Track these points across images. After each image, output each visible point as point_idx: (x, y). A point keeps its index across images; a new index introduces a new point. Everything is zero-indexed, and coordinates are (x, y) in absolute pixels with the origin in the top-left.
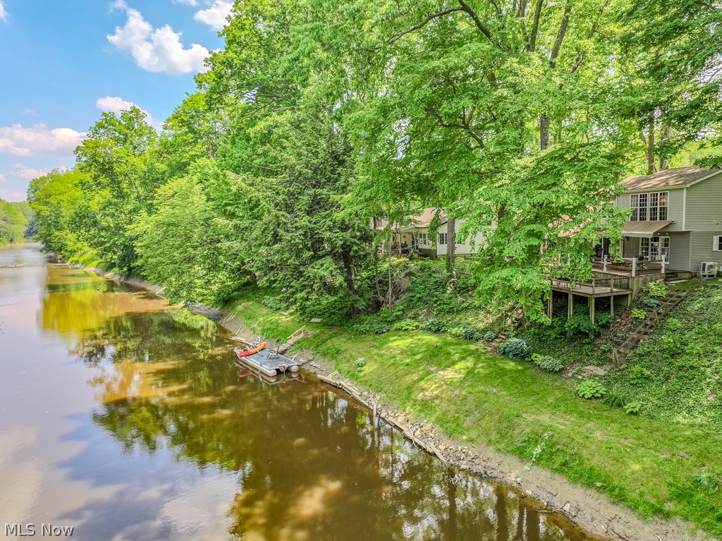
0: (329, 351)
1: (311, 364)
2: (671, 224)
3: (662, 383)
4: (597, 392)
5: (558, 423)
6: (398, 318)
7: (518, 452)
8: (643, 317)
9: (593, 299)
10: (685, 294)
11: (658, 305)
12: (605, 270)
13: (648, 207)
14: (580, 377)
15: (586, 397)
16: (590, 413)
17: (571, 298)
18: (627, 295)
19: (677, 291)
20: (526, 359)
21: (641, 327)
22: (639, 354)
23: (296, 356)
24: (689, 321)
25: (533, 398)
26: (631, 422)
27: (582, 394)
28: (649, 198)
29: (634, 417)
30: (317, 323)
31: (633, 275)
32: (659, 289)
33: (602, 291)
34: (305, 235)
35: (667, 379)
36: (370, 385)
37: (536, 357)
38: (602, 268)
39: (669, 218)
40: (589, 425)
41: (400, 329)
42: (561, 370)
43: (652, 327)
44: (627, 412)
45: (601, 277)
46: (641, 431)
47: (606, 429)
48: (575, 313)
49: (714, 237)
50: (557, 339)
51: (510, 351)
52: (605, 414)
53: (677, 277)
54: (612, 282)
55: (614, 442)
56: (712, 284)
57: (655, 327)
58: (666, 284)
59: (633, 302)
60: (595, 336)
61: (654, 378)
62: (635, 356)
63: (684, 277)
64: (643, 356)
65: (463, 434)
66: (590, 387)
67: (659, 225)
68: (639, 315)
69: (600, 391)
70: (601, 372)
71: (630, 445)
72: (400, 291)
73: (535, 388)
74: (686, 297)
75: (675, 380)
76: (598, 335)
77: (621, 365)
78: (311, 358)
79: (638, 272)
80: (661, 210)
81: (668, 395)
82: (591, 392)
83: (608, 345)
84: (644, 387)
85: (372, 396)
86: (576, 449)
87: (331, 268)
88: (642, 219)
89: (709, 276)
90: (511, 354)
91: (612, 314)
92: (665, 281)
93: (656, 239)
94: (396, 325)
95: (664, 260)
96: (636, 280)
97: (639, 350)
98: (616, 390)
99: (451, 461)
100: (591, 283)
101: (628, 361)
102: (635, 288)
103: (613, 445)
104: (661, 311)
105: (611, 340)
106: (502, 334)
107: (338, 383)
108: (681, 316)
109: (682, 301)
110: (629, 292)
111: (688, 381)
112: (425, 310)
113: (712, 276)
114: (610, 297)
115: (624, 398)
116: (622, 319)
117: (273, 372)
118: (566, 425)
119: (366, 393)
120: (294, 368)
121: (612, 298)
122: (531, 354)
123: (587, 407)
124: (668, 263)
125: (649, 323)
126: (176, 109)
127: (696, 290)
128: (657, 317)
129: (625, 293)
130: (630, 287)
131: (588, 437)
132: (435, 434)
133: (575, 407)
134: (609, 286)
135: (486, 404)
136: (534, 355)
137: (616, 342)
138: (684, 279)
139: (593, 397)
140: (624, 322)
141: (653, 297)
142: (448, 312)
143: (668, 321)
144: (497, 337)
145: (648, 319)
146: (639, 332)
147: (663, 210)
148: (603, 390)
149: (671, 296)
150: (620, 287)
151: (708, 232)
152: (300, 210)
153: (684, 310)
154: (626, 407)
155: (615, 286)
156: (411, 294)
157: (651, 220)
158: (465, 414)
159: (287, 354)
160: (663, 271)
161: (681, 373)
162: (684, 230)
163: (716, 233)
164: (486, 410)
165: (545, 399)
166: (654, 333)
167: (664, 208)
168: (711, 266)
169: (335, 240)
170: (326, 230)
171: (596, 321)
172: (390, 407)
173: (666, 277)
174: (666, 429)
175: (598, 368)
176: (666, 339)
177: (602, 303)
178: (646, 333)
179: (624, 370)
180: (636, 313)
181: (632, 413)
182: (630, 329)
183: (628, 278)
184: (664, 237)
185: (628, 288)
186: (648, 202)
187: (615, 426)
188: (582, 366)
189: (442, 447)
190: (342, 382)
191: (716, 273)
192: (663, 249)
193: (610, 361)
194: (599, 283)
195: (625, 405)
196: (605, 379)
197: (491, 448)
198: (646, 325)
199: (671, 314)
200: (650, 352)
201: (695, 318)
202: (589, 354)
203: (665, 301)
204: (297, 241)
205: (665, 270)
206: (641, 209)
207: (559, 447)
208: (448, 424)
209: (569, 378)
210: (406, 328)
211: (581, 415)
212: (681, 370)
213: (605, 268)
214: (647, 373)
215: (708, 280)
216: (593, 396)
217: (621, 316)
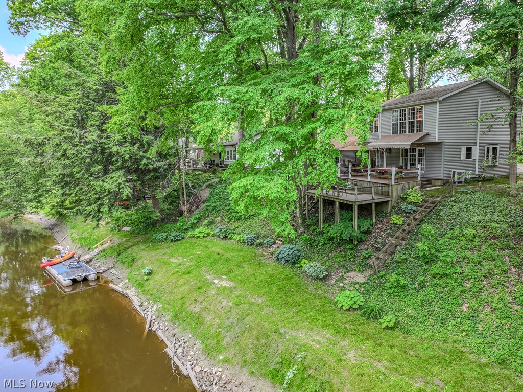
0: (126, 259)
1: (111, 271)
2: (426, 135)
3: (417, 292)
4: (355, 303)
5: (313, 341)
6: (194, 226)
7: (270, 376)
8: (401, 223)
9: (356, 207)
10: (438, 199)
11: (414, 211)
12: (369, 179)
13: (407, 121)
14: (342, 285)
15: (344, 308)
16: (346, 328)
17: (337, 205)
18: (387, 202)
19: (432, 197)
20: (296, 265)
21: (398, 233)
22: (396, 261)
23: (100, 264)
24: (442, 226)
25: (294, 310)
26: (386, 338)
27: (341, 305)
28: (407, 112)
29: (389, 332)
30: (127, 232)
31: (393, 183)
32: (416, 195)
33: (365, 198)
34: (95, 150)
35: (422, 288)
36: (152, 295)
37: (305, 263)
38: (366, 177)
39: (424, 131)
40: (343, 343)
41: (193, 237)
42: (325, 277)
43: (409, 232)
44: (383, 327)
45: (365, 185)
46: (396, 350)
47: (360, 348)
48: (341, 219)
49: (462, 147)
50: (326, 244)
51: (283, 258)
52: (361, 328)
53: (431, 184)
54: (373, 190)
55: (367, 367)
56: (462, 190)
57: (412, 234)
58: (422, 191)
59: (393, 208)
60: (358, 241)
61: (410, 286)
62: (392, 262)
63: (437, 184)
64: (400, 262)
65: (220, 352)
66: (348, 297)
67: (416, 137)
68: (397, 221)
69: (358, 302)
70: (361, 278)
71: (382, 369)
72: (200, 201)
73: (298, 298)
74: (440, 203)
75: (430, 288)
76: (360, 241)
77: (379, 272)
78: (111, 265)
79: (397, 179)
80: (417, 123)
81: (422, 306)
82: (349, 303)
83: (369, 250)
84: (400, 296)
85: (150, 306)
86: (327, 376)
87: (119, 181)
88: (402, 132)
89: (459, 183)
90: (283, 260)
91: (374, 220)
92: (421, 188)
93: (413, 150)
94: (190, 233)
95: (420, 169)
96: (395, 187)
97: (397, 257)
98: (374, 300)
99: (203, 386)
100: (354, 190)
101: (386, 267)
102: (395, 195)
103: (365, 371)
104: (417, 217)
105: (372, 246)
106: (279, 240)
107: (125, 292)
108: (435, 221)
109: (436, 206)
110: (389, 199)
111: (442, 290)
112: (219, 218)
113: (461, 182)
114: (372, 203)
115: (380, 310)
116: (383, 225)
117: (69, 282)
118: (320, 344)
119: (147, 303)
120: (92, 277)
121: (374, 205)
122: (300, 259)
123: (344, 320)
124: (424, 172)
125: (406, 228)
126: (29, 48)
127: (448, 195)
128: (414, 223)
129: (386, 200)
130: (390, 194)
131: (341, 360)
132: (195, 352)
133: (334, 321)
134: (371, 193)
135: (248, 317)
136: (304, 260)
137: (377, 248)
138: (437, 186)
139: (350, 309)
140: (384, 228)
141: (410, 203)
142: (238, 220)
143: (423, 227)
144: (275, 243)
145: (406, 224)
146: (398, 238)
147: (420, 123)
148: (360, 300)
149: (426, 202)
150: (382, 194)
151: (457, 143)
152: (92, 125)
153: (438, 215)
154: (381, 321)
155: (377, 193)
156: (208, 204)
157: (409, 132)
158: (226, 329)
159: (91, 263)
160: (419, 179)
161: (435, 281)
162: (437, 140)
163: (463, 144)
164: (247, 324)
165: (305, 311)
166: (410, 238)
167: (420, 121)
168: (459, 174)
169: (123, 154)
170: (117, 145)
171: (359, 227)
172: (163, 319)
173: (422, 185)
174: (420, 347)
175: (359, 275)
176: (422, 246)
177: (365, 209)
178: (403, 239)
179: (382, 277)
180: (396, 219)
181: (387, 327)
182: (389, 235)
183: (389, 186)
184: (420, 148)
185: (388, 195)
186: (407, 116)
187: (369, 344)
188: (345, 273)
189: (197, 369)
190: (128, 292)
191: (463, 180)
192: (419, 159)
193: (370, 267)
194: (362, 190)
195: (381, 318)
196: (364, 287)
197: (245, 370)
198: (404, 230)
199: (426, 219)
200: (406, 259)
201: (447, 224)
202: (352, 259)
203: (421, 207)
204: (84, 154)
205: (421, 178)
206: (401, 123)
207: (311, 371)
208: (209, 341)
209: (332, 285)
210: (198, 235)
211: (337, 331)
212: (434, 278)
213: (369, 177)
214: (403, 281)
215: (457, 186)
216: (351, 307)
217: (382, 222)
